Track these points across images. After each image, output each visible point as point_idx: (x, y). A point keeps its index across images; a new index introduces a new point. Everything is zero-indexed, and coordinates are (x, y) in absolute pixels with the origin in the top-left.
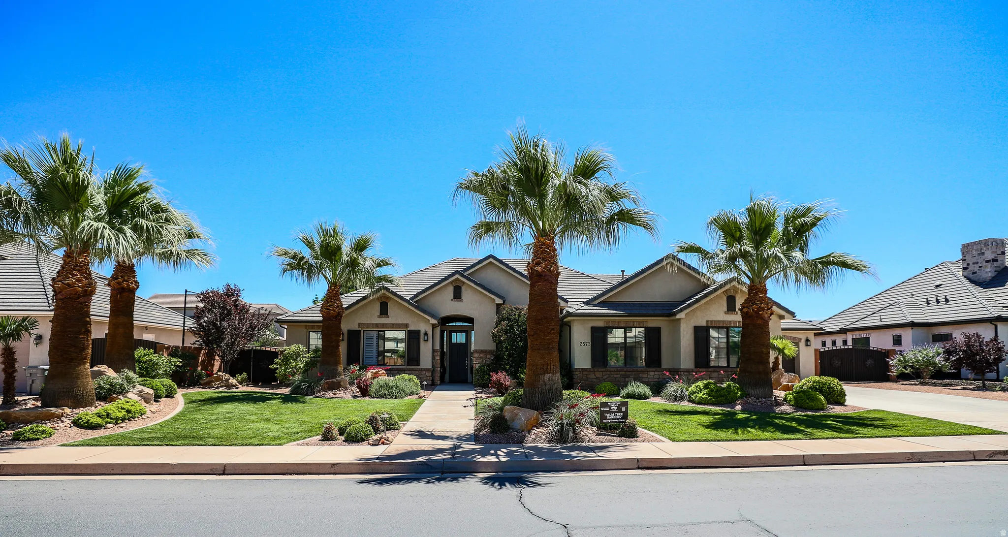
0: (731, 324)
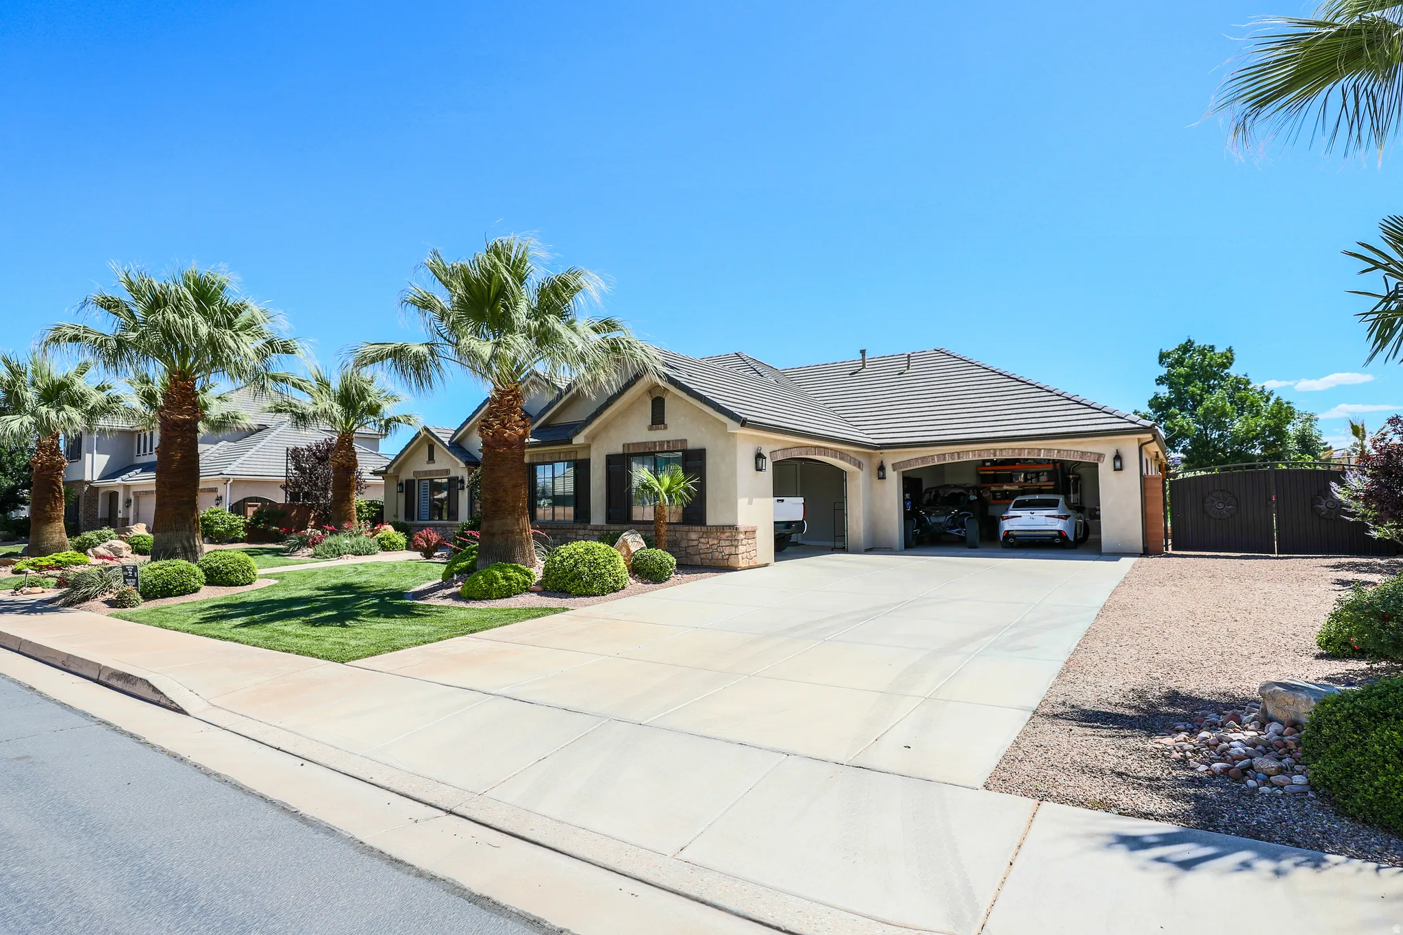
0: (656, 446)
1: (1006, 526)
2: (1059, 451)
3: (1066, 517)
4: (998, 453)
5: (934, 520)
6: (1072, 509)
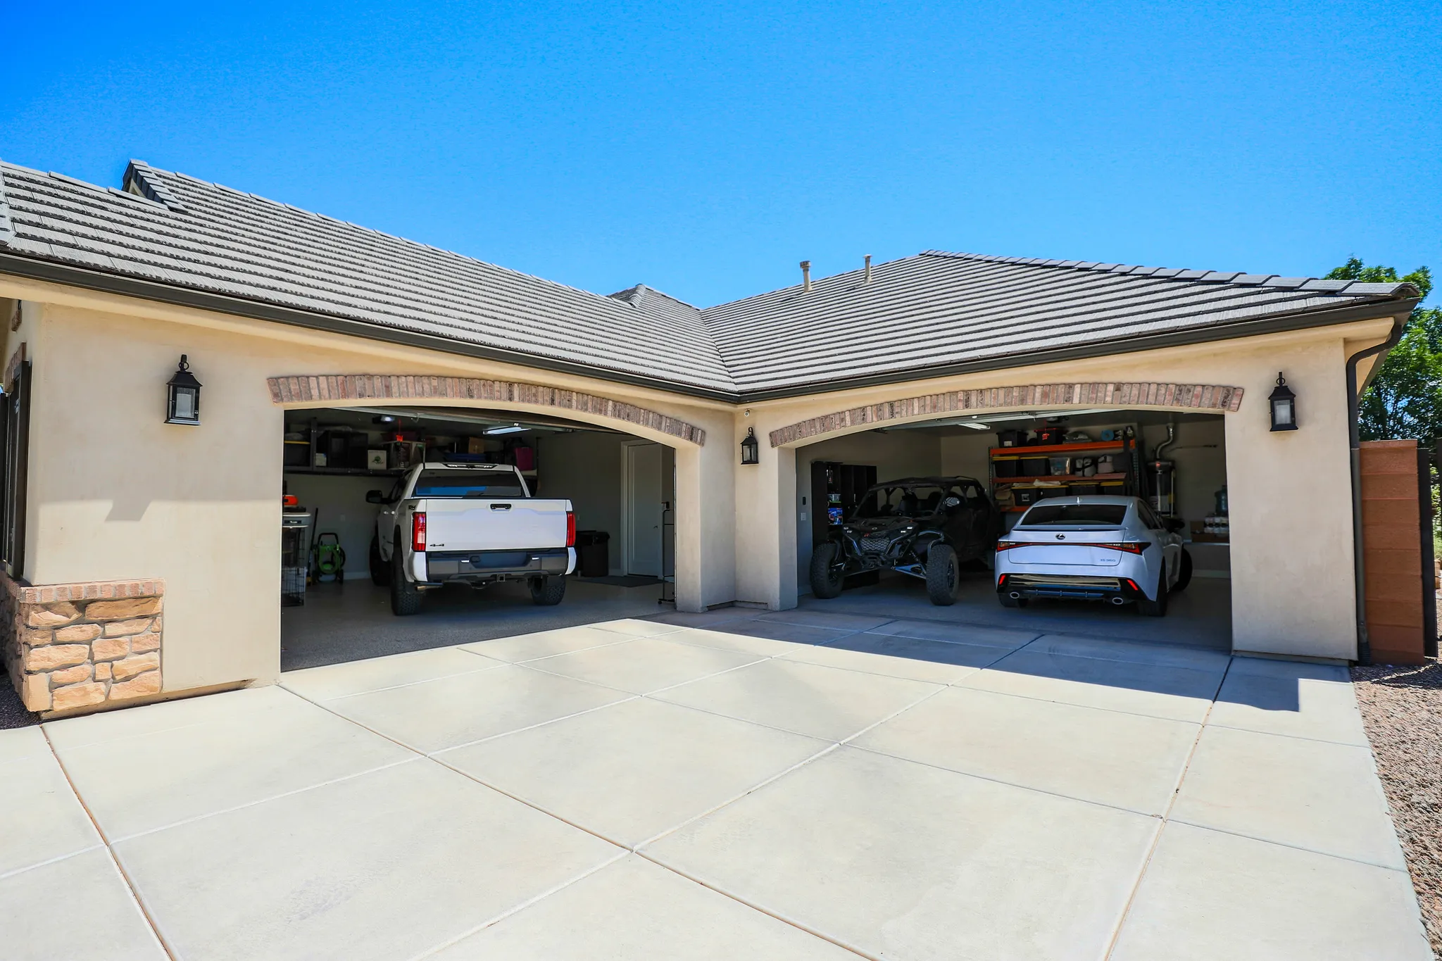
1: (1009, 563)
2: (1118, 387)
3: (1139, 548)
4: (973, 399)
5: (867, 544)
6: (1155, 527)
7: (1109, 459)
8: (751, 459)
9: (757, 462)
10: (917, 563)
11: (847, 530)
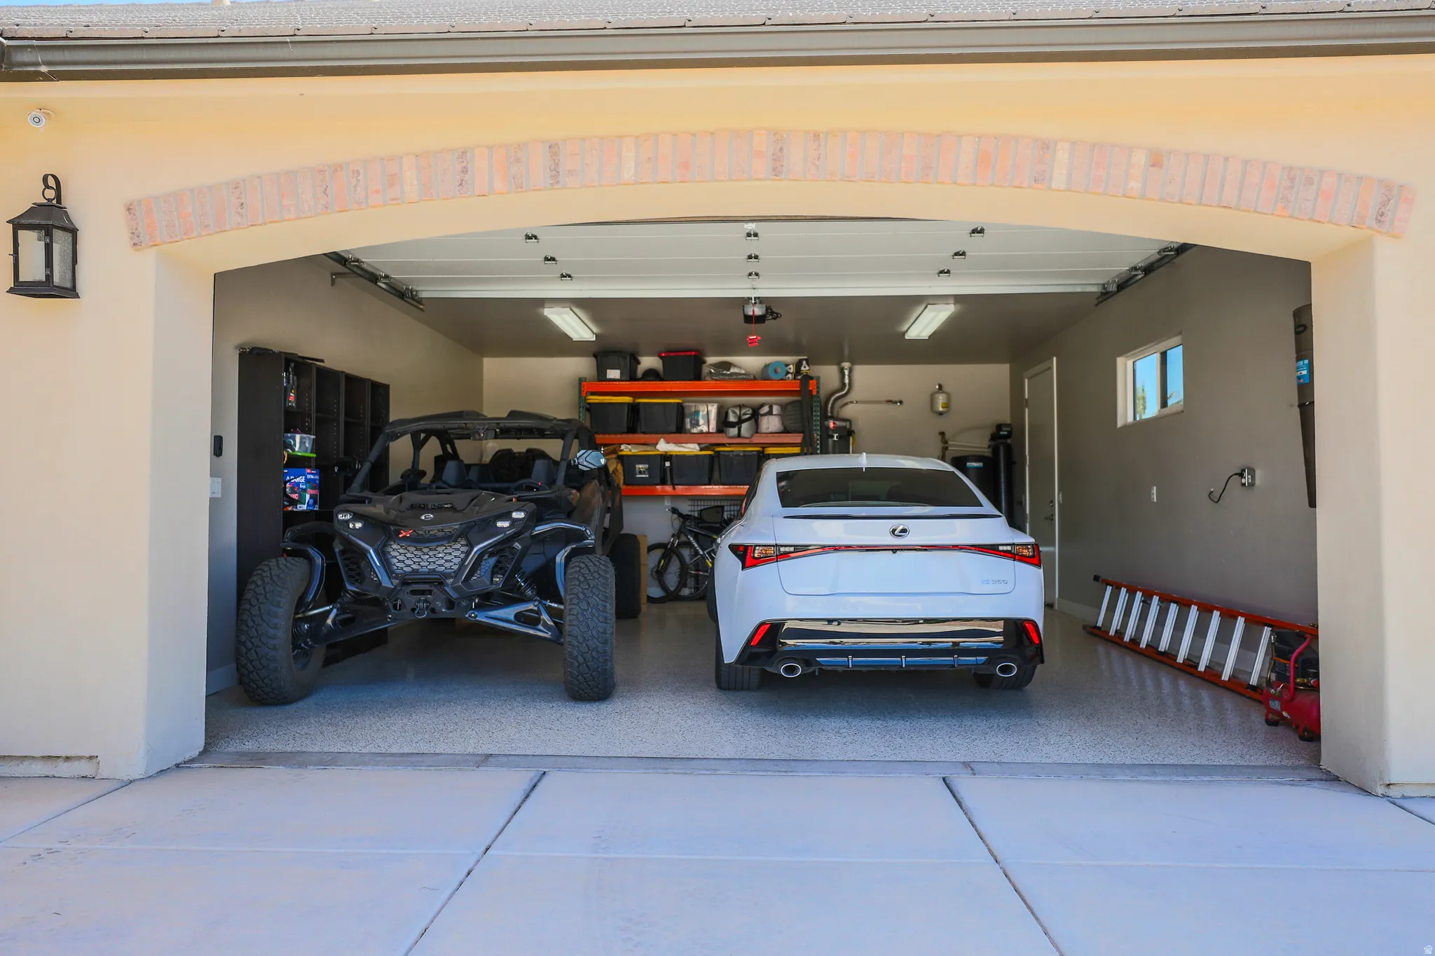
7: (776, 410)
8: (49, 277)
9: (70, 292)
10: (529, 600)
11: (347, 522)
